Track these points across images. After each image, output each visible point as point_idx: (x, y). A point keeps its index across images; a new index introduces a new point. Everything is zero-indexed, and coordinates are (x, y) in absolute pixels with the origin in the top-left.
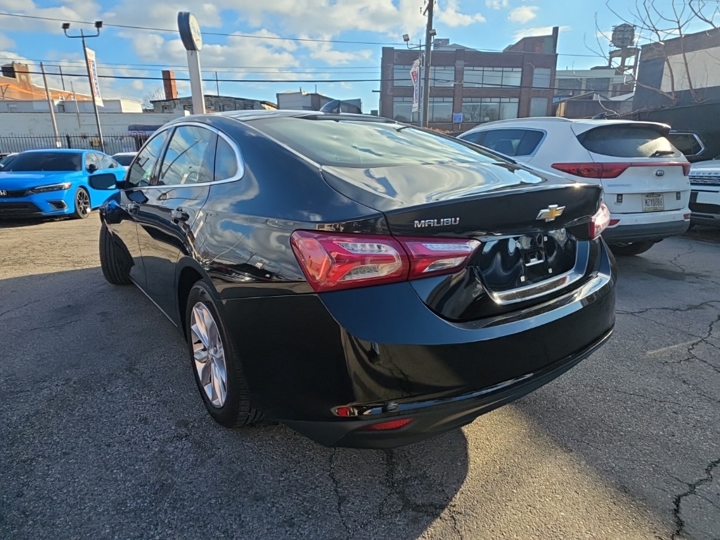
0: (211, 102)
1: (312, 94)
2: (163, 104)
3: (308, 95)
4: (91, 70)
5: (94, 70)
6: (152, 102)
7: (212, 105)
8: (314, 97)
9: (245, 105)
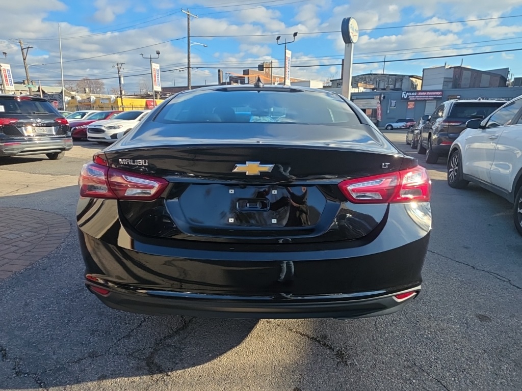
0: (371, 78)
1: (455, 68)
2: (338, 81)
3: (450, 68)
4: (287, 63)
5: (289, 63)
6: (331, 81)
7: (371, 80)
8: (457, 69)
9: (396, 79)
